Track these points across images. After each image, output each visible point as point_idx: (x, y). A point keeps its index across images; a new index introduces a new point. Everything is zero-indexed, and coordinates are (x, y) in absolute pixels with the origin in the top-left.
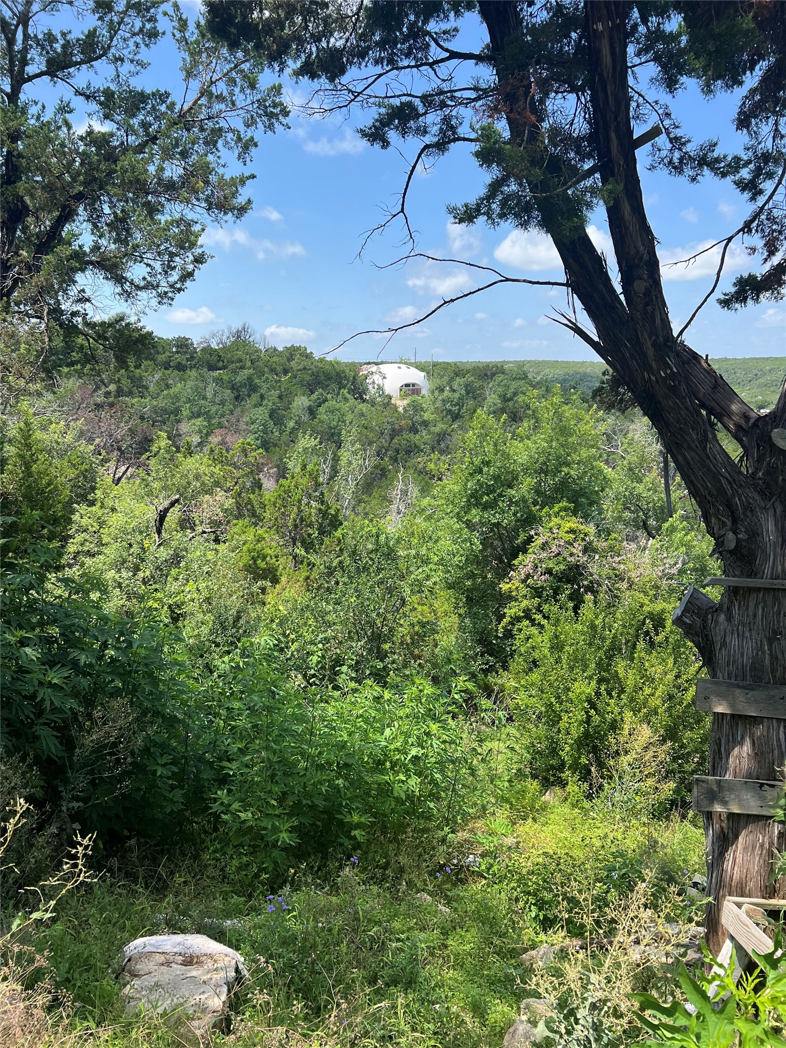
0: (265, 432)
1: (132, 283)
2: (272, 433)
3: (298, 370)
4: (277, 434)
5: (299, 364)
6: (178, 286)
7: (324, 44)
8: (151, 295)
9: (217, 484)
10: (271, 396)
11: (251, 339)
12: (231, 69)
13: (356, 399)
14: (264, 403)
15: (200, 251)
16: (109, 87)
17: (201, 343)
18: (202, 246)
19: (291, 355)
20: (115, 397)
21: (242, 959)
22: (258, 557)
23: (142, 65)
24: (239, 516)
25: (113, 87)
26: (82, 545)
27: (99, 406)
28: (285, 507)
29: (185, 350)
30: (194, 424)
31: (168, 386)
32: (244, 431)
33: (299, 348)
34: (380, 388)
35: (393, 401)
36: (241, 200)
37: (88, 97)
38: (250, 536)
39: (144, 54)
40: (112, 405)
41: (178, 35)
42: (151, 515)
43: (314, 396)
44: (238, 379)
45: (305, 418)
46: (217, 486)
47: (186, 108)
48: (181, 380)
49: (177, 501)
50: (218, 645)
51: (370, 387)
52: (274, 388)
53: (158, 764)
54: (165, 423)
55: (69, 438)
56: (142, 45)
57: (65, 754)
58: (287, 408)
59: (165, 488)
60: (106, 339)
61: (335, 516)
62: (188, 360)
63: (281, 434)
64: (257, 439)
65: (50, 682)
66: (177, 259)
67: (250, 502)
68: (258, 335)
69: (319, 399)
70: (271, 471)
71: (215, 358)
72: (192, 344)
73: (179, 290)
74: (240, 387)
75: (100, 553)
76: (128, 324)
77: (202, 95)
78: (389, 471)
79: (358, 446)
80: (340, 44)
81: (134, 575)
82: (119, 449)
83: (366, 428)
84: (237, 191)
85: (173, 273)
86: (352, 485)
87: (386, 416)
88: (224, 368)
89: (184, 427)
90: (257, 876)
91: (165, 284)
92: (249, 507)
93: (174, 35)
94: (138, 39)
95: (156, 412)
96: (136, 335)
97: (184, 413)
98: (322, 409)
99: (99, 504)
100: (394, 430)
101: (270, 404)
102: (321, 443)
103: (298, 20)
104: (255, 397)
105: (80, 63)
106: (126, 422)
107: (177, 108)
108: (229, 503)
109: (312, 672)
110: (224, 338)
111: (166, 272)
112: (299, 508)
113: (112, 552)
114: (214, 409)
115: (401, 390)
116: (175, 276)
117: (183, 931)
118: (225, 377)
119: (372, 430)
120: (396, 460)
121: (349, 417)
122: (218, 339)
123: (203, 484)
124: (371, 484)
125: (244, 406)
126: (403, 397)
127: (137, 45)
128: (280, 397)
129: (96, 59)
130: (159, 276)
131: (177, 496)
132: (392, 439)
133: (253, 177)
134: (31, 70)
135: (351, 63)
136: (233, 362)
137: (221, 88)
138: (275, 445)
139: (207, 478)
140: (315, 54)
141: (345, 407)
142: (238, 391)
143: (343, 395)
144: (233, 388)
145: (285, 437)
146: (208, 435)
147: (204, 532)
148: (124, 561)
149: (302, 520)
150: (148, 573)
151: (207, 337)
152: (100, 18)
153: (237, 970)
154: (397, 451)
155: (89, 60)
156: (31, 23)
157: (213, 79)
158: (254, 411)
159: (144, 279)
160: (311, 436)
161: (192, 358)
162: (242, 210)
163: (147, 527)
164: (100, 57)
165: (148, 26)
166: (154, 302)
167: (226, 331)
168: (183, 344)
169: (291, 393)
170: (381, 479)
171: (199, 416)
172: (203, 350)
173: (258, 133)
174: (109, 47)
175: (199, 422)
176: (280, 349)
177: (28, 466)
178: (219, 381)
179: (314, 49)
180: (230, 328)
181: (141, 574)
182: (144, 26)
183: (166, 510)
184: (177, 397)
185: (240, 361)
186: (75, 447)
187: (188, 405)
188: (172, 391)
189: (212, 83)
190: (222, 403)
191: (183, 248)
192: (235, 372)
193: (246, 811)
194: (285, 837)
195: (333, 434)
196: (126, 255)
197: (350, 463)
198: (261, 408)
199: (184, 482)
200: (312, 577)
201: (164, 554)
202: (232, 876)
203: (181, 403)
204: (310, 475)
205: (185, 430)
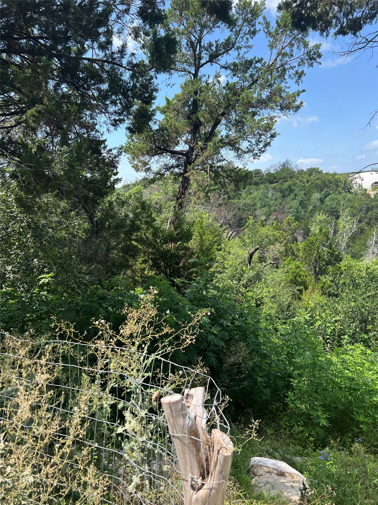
0: (297, 212)
1: (242, 150)
2: (301, 212)
3: (314, 180)
4: (303, 213)
5: (315, 177)
6: (263, 149)
7: (350, 17)
8: (250, 155)
9: (276, 240)
10: (301, 194)
11: (290, 167)
12: (292, 40)
13: (346, 192)
14: (297, 198)
15: (273, 132)
16: (235, 62)
17: (266, 171)
18: (275, 129)
19: (311, 172)
20: (227, 200)
21: (305, 479)
22: (297, 276)
23: (250, 47)
24: (287, 255)
25: (237, 61)
26: (216, 268)
27: (220, 205)
28: (310, 251)
29: (258, 175)
30: (263, 211)
31: (251, 193)
32: (287, 212)
33: (315, 169)
34: (360, 186)
35: (367, 192)
36: (297, 103)
37: (226, 68)
38: (292, 266)
39: (251, 42)
40: (226, 204)
41: (266, 30)
42: (247, 255)
43: (323, 193)
44: (284, 187)
45: (318, 204)
46: (276, 241)
47: (271, 63)
48: (256, 190)
49: (258, 249)
50: (279, 319)
51: (354, 185)
52: (302, 190)
53: (258, 375)
54: (249, 211)
55: (210, 221)
56: (250, 38)
57: (219, 365)
58: (309, 200)
59: (252, 242)
60: (231, 177)
61: (338, 256)
62: (260, 180)
63: (305, 213)
64: (293, 216)
65: (213, 333)
66: (263, 137)
67: (291, 248)
68: (294, 165)
69: (325, 194)
70: (300, 232)
71: (272, 178)
72: (262, 172)
73: (263, 152)
74: (285, 191)
75: (224, 272)
76: (240, 169)
77: (279, 55)
78: (366, 230)
79: (349, 218)
80: (359, 15)
81: (239, 283)
82: (229, 224)
83: (352, 207)
84: (295, 99)
85: (260, 144)
86: (346, 239)
87: (364, 201)
88: (277, 182)
89: (258, 212)
90: (308, 438)
91: (257, 149)
92: (291, 251)
93: (264, 31)
94: (248, 36)
95: (245, 206)
96: (244, 173)
97: (258, 205)
98: (327, 199)
99: (223, 250)
100: (368, 208)
101: (300, 198)
102: (328, 217)
103: (336, 8)
104: (292, 195)
105: (223, 54)
106: (232, 211)
107: (267, 64)
108: (282, 249)
109: (328, 337)
110: (277, 167)
111: (257, 144)
112: (318, 251)
113: (229, 272)
114: (272, 203)
115: (372, 186)
116: (261, 145)
117: (275, 458)
118: (278, 187)
119: (355, 208)
120: (369, 224)
121: (342, 202)
122: (274, 168)
123: (270, 240)
124: (355, 237)
125: (287, 200)
126: (373, 190)
127: (247, 39)
128: (305, 194)
129: (230, 50)
130: (254, 146)
131: (258, 246)
132: (367, 213)
133: (304, 91)
134: (203, 61)
135: (365, 23)
136: (281, 179)
137: (287, 50)
138: (302, 219)
139: (271, 237)
140: (345, 23)
141: (340, 197)
142: (284, 193)
143: (339, 190)
144: (281, 192)
145: (307, 214)
146: (269, 215)
147: (271, 263)
148: (234, 276)
149: (320, 257)
150: (245, 282)
151: (269, 168)
152: (231, 31)
153: (304, 484)
154: (370, 219)
155: (227, 51)
156: (202, 40)
157: (284, 47)
158: (292, 202)
159: (247, 148)
160: (323, 214)
161: (262, 179)
162: (298, 108)
163: (244, 260)
164: (231, 49)
165: (252, 29)
166: (252, 158)
167: (278, 164)
168: (258, 172)
169: (311, 192)
170: (361, 234)
171: (265, 207)
172: (267, 174)
173: (305, 68)
174: (235, 43)
175: (265, 209)
176: (305, 170)
177: (201, 237)
178: (274, 189)
179: (345, 20)
180: (280, 162)
181: (242, 282)
182: (250, 29)
183: (253, 253)
184: (255, 198)
185: (285, 178)
186: (213, 225)
187: (260, 202)
188: (252, 195)
189: (283, 48)
190: (276, 199)
191: (266, 131)
192: (282, 184)
193: (302, 404)
194: (324, 422)
195: (333, 212)
196: (240, 137)
197: (344, 227)
198: (295, 200)
199: (260, 239)
200: (325, 287)
201: (252, 273)
202: (295, 435)
203: (256, 201)
204: (324, 234)
205: (259, 214)
